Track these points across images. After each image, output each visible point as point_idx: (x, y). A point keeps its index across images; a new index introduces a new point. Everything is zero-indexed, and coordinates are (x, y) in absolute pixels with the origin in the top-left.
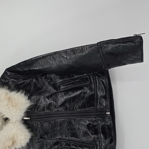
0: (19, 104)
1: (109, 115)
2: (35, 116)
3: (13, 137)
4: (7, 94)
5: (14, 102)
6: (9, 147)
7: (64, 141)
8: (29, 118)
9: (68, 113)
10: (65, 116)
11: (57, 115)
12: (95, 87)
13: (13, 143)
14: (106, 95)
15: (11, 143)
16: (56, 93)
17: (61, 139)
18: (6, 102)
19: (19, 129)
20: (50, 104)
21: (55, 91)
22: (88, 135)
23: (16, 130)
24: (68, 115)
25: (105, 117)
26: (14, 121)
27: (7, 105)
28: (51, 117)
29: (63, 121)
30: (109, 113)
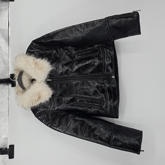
0: (43, 68)
1: (114, 78)
2: (56, 78)
3: (39, 93)
4: (34, 60)
5: (40, 66)
6: (36, 101)
7: (78, 98)
8: (51, 80)
9: (81, 77)
10: (79, 79)
11: (73, 78)
12: (103, 56)
13: (39, 98)
14: (112, 62)
15: (37, 98)
16: (72, 62)
17: (76, 96)
18: (33, 66)
19: (44, 87)
20: (67, 70)
21: (71, 60)
22: (97, 93)
23: (42, 88)
24: (81, 78)
25: (111, 80)
26: (40, 81)
27: (34, 68)
28: (68, 80)
29: (78, 83)
30: (114, 77)
